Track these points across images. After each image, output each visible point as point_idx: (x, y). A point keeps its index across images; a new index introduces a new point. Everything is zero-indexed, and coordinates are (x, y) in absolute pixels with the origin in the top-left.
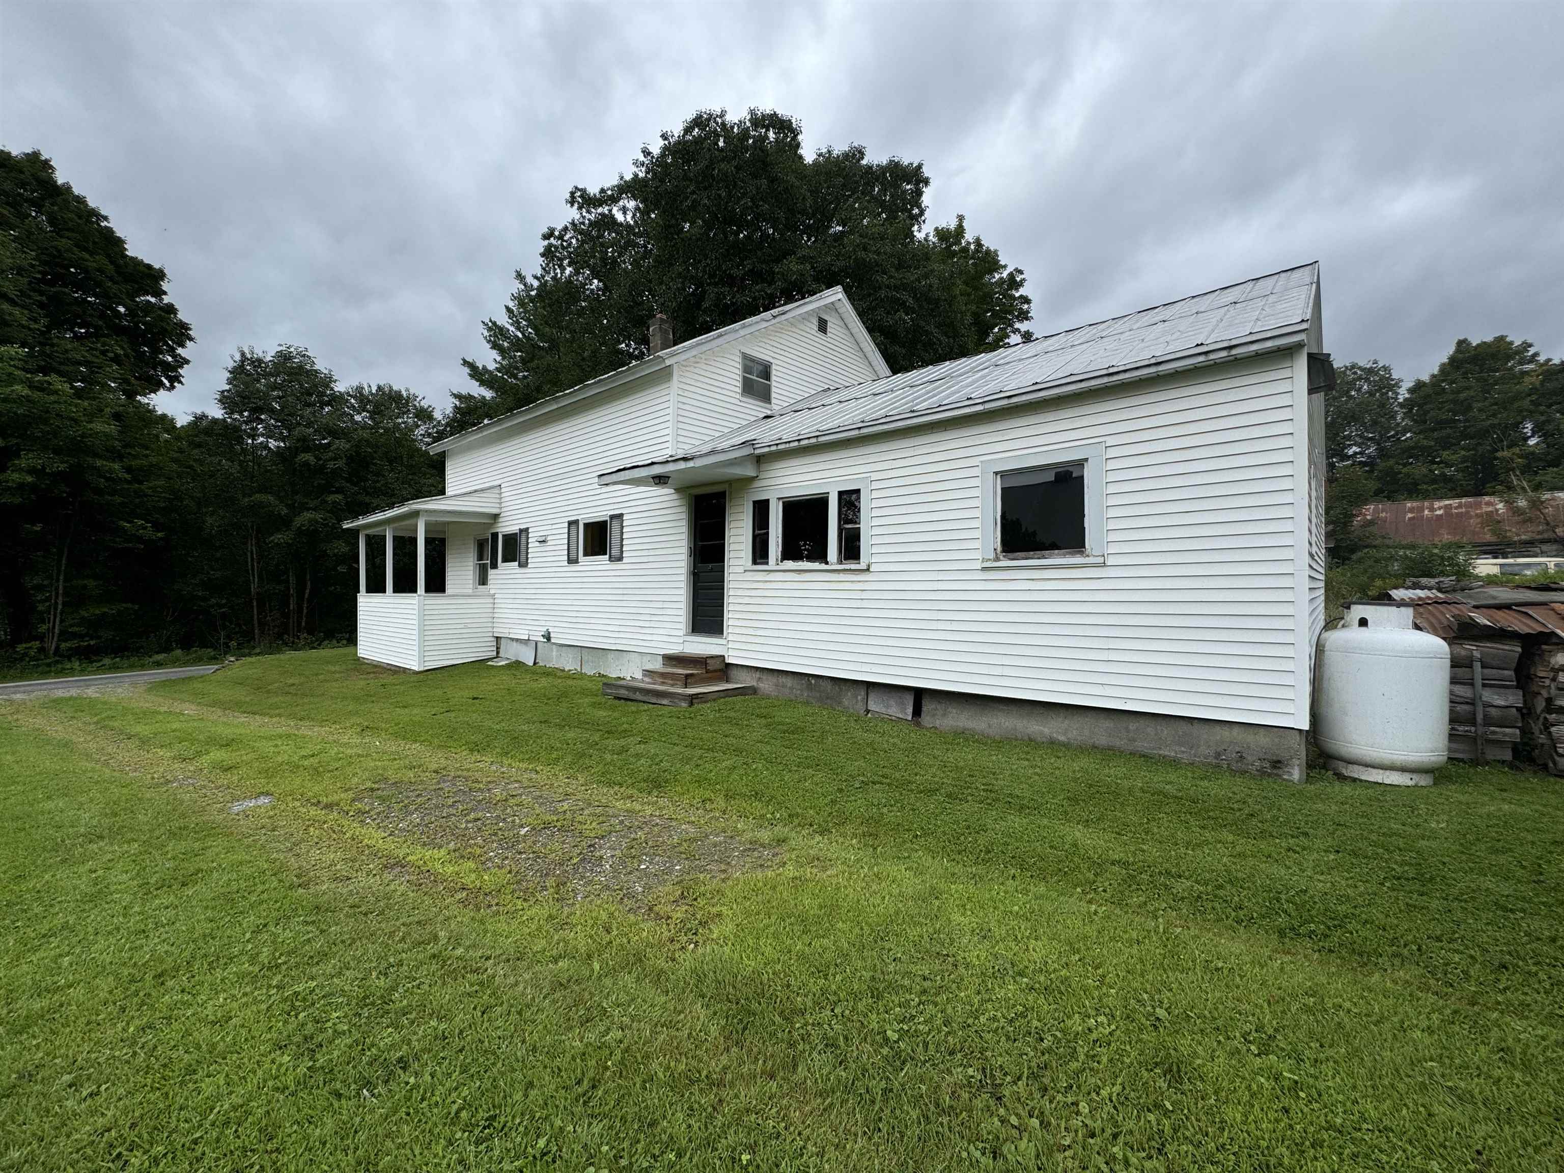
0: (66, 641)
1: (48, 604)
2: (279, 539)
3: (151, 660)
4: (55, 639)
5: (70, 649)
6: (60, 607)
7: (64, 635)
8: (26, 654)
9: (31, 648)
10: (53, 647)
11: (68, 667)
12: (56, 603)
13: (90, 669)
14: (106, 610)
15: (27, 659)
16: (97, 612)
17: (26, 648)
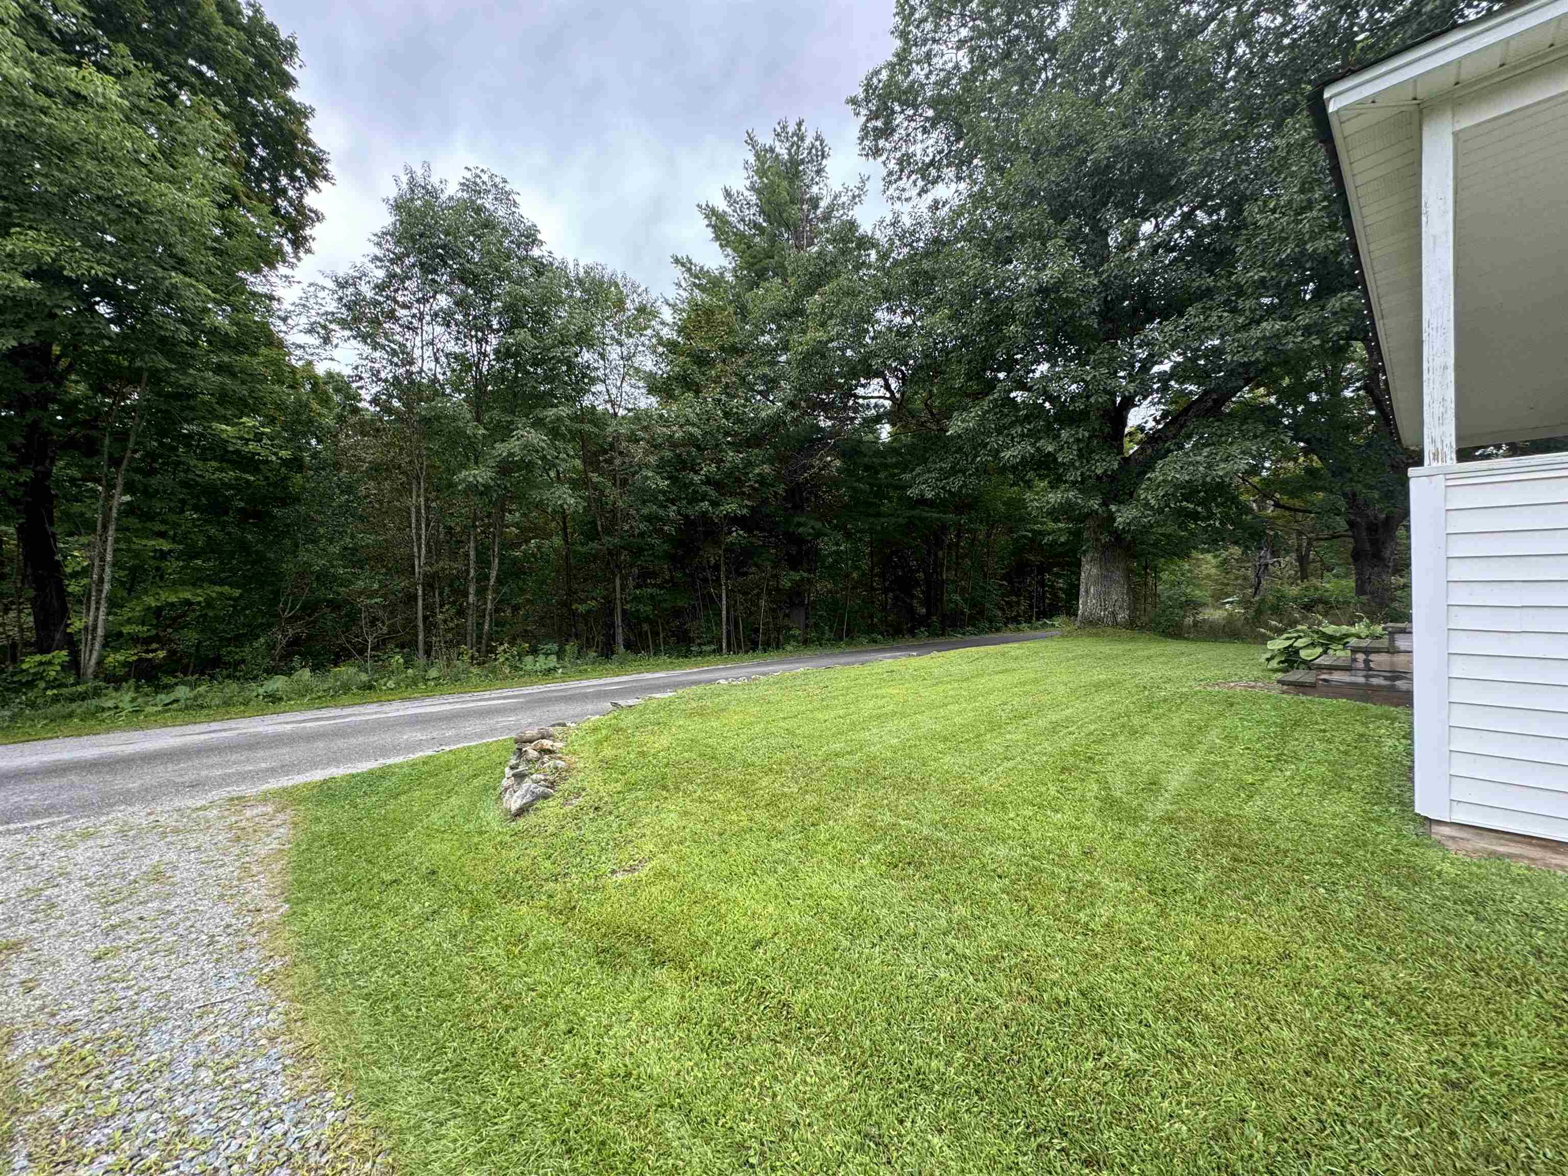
0: (116, 650)
1: (85, 581)
2: (475, 476)
3: (261, 691)
4: (97, 646)
5: (125, 664)
6: (107, 587)
7: (113, 640)
8: (39, 676)
9: (50, 663)
10: (93, 661)
11: (110, 704)
12: (101, 580)
13: (149, 709)
14: (188, 595)
15: (42, 685)
16: (173, 599)
17: (41, 663)
